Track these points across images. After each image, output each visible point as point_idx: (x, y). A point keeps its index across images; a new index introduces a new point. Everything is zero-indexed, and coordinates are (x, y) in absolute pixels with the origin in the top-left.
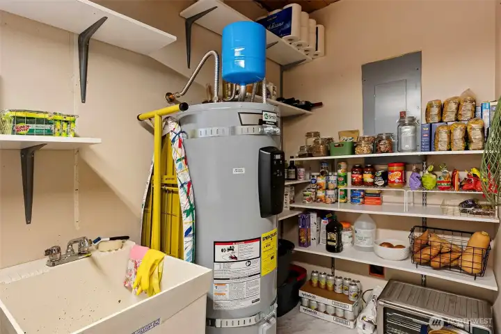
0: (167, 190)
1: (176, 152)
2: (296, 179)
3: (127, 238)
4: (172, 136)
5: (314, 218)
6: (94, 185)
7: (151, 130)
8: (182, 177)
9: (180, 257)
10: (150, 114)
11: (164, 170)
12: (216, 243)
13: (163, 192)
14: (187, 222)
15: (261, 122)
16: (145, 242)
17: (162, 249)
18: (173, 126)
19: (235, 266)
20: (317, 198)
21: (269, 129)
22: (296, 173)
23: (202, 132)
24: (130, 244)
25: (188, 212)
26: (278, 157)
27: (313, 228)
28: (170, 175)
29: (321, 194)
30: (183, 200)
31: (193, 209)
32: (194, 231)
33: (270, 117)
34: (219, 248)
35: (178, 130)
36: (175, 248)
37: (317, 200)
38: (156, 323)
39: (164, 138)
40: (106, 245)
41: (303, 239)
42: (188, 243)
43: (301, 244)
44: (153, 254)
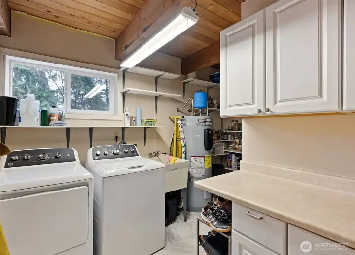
0: (178, 140)
1: (181, 129)
2: (227, 139)
3: (166, 154)
4: (179, 125)
5: (233, 156)
6: (159, 138)
7: (174, 122)
8: (182, 136)
9: (181, 158)
10: (173, 117)
11: (177, 135)
12: (191, 156)
13: (177, 140)
14: (184, 149)
15: (205, 122)
16: (171, 154)
17: (176, 156)
18: (180, 121)
19: (197, 163)
20: (235, 148)
21: (207, 123)
22: (227, 137)
23: (188, 124)
24: (167, 155)
25: (184, 147)
26: (210, 132)
27: (233, 160)
28: (178, 136)
29: (237, 146)
30: (182, 143)
31: (185, 146)
32: (185, 152)
33: (208, 120)
34: (192, 158)
35: (181, 123)
36: (180, 156)
37: (236, 149)
38: (177, 169)
39: (177, 124)
40: (161, 155)
41: (229, 165)
42: (184, 155)
43: (228, 167)
44: (174, 158)
